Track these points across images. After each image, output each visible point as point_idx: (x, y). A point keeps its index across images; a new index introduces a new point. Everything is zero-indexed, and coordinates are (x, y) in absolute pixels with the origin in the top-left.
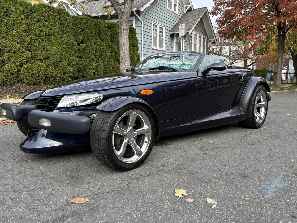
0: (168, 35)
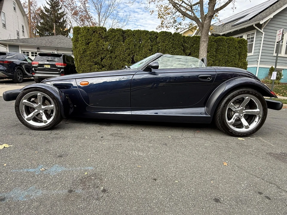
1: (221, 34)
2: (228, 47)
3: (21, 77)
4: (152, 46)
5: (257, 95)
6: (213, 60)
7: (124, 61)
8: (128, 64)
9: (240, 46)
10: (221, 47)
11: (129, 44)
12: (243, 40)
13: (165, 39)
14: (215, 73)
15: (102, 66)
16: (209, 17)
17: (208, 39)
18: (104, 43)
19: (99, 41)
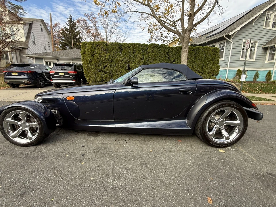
0: (262, 48)
1: (198, 44)
2: (204, 55)
3: (43, 82)
4: (143, 56)
5: (238, 107)
6: (192, 65)
7: (121, 68)
8: (125, 70)
9: (214, 53)
10: (199, 55)
11: (125, 55)
12: (216, 49)
13: (154, 50)
14: (195, 86)
15: (105, 72)
16: (189, 30)
17: (188, 49)
18: (106, 54)
19: (101, 53)
